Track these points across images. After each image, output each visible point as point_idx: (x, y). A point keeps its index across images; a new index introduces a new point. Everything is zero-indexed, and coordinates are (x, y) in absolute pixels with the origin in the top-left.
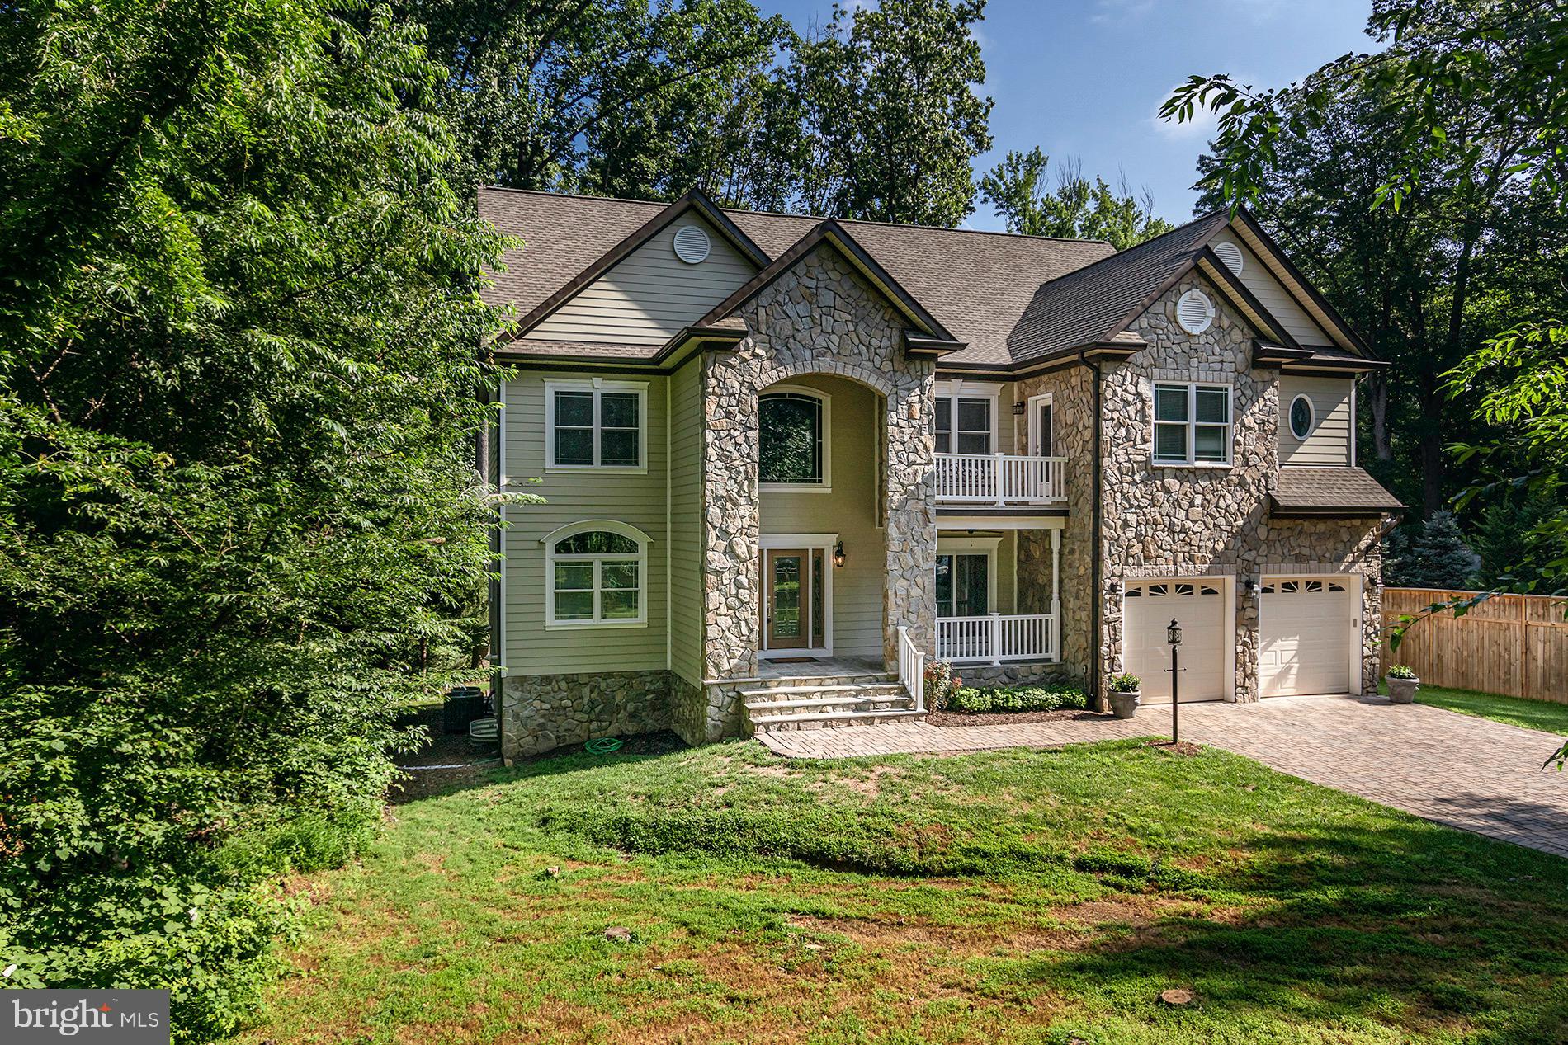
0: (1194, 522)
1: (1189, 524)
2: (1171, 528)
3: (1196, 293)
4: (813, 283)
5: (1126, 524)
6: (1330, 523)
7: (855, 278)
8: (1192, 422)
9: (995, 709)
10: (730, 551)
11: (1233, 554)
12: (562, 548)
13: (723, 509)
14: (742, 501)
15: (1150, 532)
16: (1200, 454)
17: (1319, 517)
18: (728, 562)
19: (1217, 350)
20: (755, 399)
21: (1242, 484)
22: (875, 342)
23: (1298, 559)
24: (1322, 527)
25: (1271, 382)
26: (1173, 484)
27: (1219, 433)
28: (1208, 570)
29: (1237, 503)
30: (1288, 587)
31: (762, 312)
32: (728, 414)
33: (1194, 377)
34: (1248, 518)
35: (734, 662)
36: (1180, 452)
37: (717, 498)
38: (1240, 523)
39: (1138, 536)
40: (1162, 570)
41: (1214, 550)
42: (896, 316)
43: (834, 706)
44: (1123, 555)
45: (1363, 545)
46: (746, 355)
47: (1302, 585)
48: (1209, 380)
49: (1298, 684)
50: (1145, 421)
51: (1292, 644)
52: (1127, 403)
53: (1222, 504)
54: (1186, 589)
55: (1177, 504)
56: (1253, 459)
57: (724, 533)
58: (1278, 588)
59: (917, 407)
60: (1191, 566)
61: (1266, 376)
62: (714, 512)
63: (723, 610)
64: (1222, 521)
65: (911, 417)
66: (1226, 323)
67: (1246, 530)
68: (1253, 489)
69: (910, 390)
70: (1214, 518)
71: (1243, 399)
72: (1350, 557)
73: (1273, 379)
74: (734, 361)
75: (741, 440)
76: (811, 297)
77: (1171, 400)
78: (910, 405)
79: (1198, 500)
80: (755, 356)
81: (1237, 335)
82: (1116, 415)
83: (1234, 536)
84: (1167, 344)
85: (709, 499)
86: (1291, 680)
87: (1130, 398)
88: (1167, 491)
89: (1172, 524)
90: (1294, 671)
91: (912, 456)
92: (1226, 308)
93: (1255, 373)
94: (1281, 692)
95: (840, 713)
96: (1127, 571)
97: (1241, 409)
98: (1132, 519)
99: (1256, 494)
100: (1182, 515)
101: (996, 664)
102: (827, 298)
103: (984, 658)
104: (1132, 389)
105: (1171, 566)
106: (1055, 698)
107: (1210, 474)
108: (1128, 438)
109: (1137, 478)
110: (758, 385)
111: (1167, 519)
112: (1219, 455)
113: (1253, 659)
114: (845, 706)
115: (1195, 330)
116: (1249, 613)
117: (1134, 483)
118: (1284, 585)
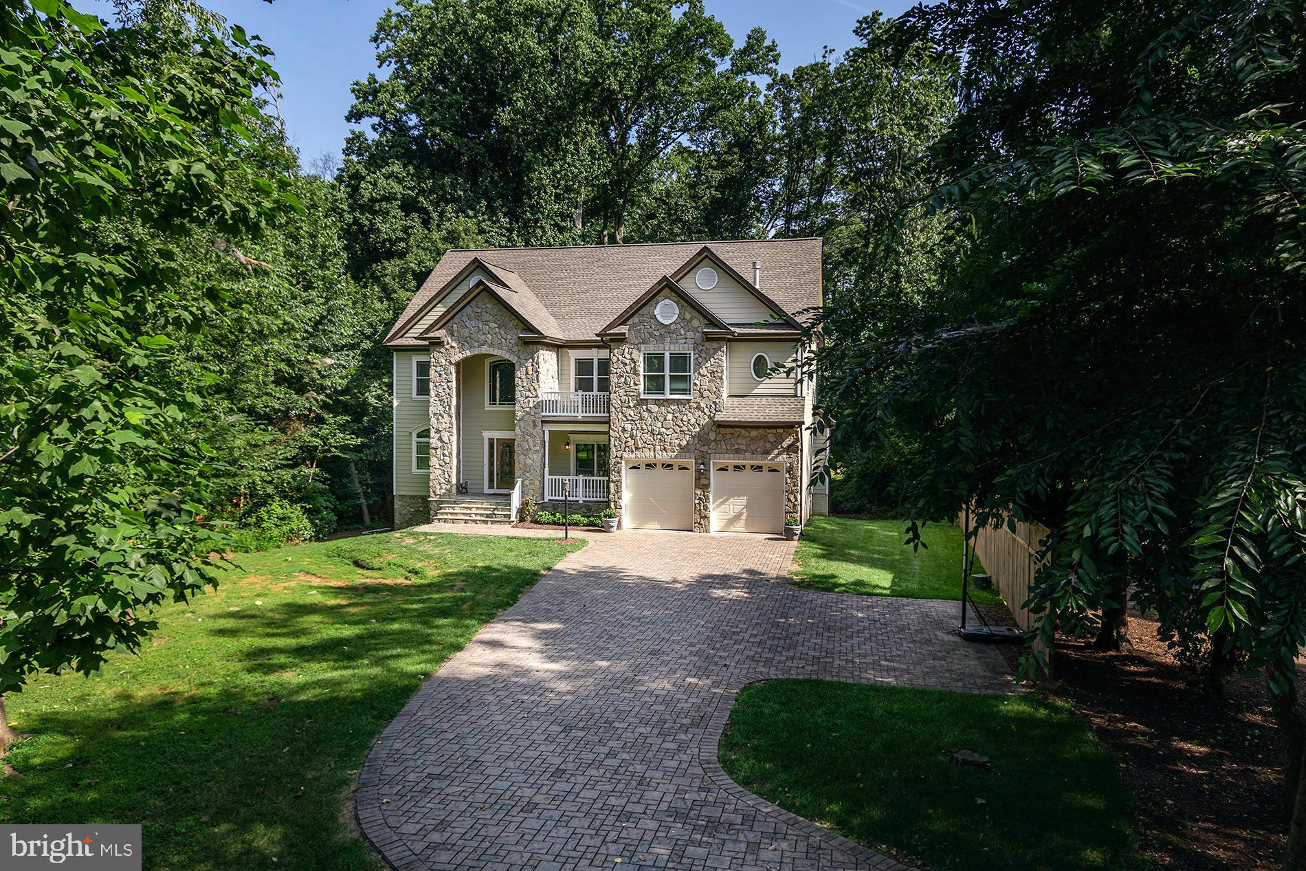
0: (667, 429)
1: (663, 430)
2: (652, 432)
3: (667, 301)
4: (479, 310)
5: (624, 430)
6: (761, 431)
7: (500, 306)
8: (667, 373)
9: (554, 523)
10: (440, 439)
11: (692, 448)
12: (418, 436)
13: (438, 419)
14: (445, 415)
15: (639, 434)
16: (673, 391)
17: (752, 427)
18: (440, 444)
19: (683, 332)
20: (453, 369)
21: (699, 408)
22: (509, 337)
23: (737, 451)
24: (754, 433)
25: (719, 349)
26: (654, 408)
27: (686, 379)
28: (676, 457)
29: (695, 420)
30: (737, 467)
31: (455, 326)
32: (440, 375)
33: (667, 348)
34: (703, 428)
35: (443, 491)
36: (661, 390)
37: (435, 414)
38: (698, 430)
39: (631, 436)
40: (647, 455)
41: (680, 445)
42: (520, 324)
43: (476, 514)
44: (623, 446)
45: (785, 445)
46: (448, 347)
47: (748, 467)
48: (678, 349)
49: (746, 526)
50: (636, 373)
51: (743, 501)
52: (625, 364)
53: (685, 418)
54: (669, 466)
55: (656, 418)
56: (706, 394)
57: (438, 431)
58: (731, 468)
59: (530, 368)
60: (665, 453)
61: (715, 345)
62: (433, 420)
63: (438, 466)
64: (685, 428)
65: (527, 373)
66: (688, 316)
67: (701, 434)
68: (706, 410)
69: (527, 360)
70: (680, 427)
71: (700, 360)
72: (776, 452)
73: (721, 347)
74: (442, 350)
75: (445, 387)
76: (478, 317)
77: (653, 362)
78: (527, 367)
79: (670, 417)
80: (452, 347)
81: (695, 323)
82: (619, 371)
83: (693, 437)
84: (651, 330)
85: (431, 415)
86: (742, 523)
87: (627, 361)
88: (650, 411)
89: (653, 430)
90: (744, 517)
91: (528, 393)
92: (689, 308)
93: (707, 344)
94: (733, 529)
95: (479, 518)
96: (625, 455)
97: (698, 365)
98: (628, 427)
99: (708, 413)
100: (659, 425)
101: (581, 502)
102: (486, 317)
103: (574, 498)
104: (628, 357)
105: (652, 453)
106: (585, 520)
107: (678, 402)
108: (625, 383)
109: (631, 404)
110: (453, 361)
111: (650, 428)
112: (686, 391)
113: (706, 508)
114: (481, 515)
115: (667, 322)
116: (703, 481)
117: (629, 407)
118: (735, 467)
